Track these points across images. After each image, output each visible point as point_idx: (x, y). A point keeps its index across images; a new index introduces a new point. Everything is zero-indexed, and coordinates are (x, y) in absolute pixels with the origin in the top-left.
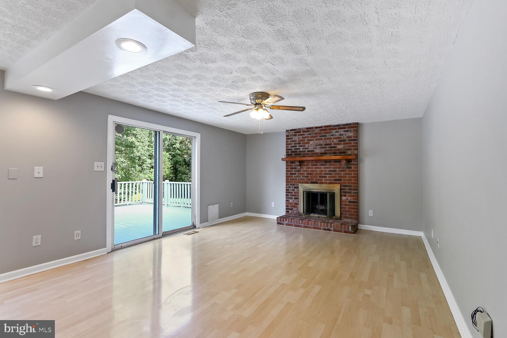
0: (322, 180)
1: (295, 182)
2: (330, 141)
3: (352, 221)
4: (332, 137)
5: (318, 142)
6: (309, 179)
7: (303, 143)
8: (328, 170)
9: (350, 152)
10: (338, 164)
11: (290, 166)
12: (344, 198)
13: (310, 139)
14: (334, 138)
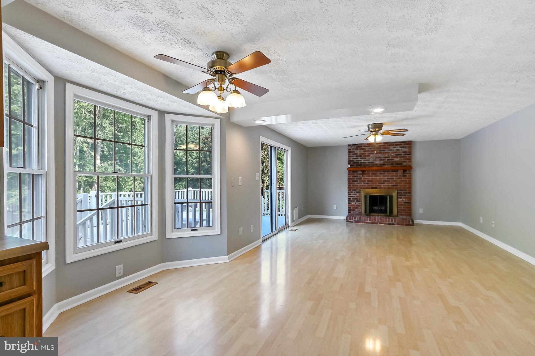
0: (381, 186)
1: (356, 188)
2: (389, 155)
3: (407, 217)
4: (390, 151)
5: (377, 155)
6: (370, 186)
7: (364, 156)
8: (386, 177)
9: (405, 164)
10: (395, 173)
11: (352, 174)
12: (400, 200)
13: (370, 152)
14: (392, 153)
